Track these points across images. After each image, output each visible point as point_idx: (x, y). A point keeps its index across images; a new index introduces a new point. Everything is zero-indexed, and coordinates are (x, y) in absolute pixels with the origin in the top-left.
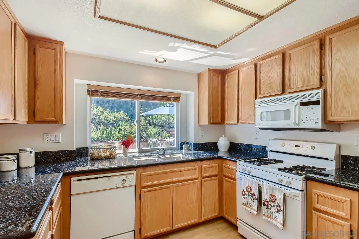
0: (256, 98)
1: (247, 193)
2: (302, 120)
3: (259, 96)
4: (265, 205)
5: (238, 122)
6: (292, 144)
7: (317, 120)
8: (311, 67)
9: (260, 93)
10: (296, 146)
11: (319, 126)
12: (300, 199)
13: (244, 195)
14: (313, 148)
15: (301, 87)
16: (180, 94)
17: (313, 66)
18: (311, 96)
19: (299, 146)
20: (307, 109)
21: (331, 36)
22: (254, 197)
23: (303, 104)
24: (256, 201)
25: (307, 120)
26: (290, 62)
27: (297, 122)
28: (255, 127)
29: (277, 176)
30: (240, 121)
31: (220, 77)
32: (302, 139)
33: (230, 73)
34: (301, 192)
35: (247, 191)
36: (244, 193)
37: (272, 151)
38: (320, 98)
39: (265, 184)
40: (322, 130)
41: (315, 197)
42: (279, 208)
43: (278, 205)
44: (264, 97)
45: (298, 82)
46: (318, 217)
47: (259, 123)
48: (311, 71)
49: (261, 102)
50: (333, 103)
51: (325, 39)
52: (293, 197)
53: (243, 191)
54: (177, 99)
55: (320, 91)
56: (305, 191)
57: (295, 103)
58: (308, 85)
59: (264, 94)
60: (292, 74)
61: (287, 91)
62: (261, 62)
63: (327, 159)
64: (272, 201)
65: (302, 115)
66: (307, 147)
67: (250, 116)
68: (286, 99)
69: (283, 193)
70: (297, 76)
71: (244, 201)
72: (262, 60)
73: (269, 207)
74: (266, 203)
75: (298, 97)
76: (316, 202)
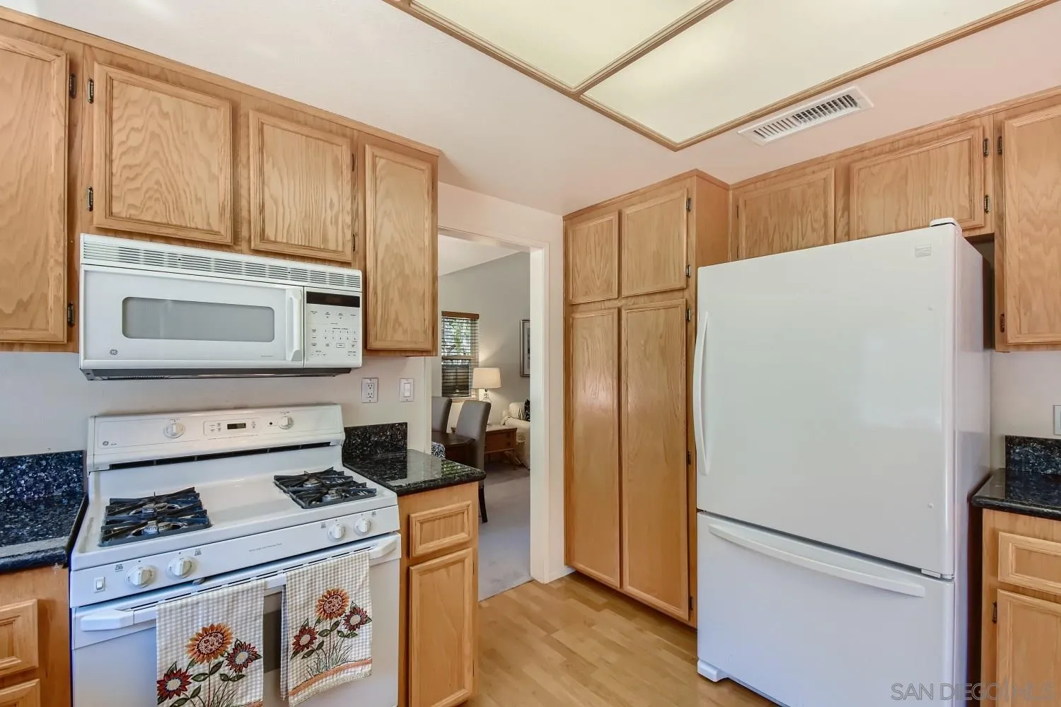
1: (196, 670)
2: (314, 345)
6: (216, 423)
7: (353, 346)
8: (329, 201)
10: (231, 427)
11: (358, 362)
15: (301, 245)
17: (335, 201)
18: (336, 279)
19: (244, 426)
20: (328, 314)
22: (243, 657)
23: (313, 298)
25: (328, 345)
26: (261, 150)
28: (84, 363)
29: (323, 527)
35: (199, 656)
36: (173, 685)
38: (359, 291)
39: (305, 569)
41: (416, 531)
42: (354, 619)
43: (355, 611)
44: (131, 234)
45: (292, 227)
46: (423, 573)
48: (329, 211)
49: (127, 255)
50: (379, 308)
55: (352, 271)
57: (294, 290)
58: (322, 247)
59: (134, 220)
60: (271, 196)
64: (331, 615)
65: (314, 331)
66: (271, 424)
69: (368, 564)
70: (286, 204)
73: (317, 641)
74: (306, 640)
75: (299, 275)
76: (418, 541)
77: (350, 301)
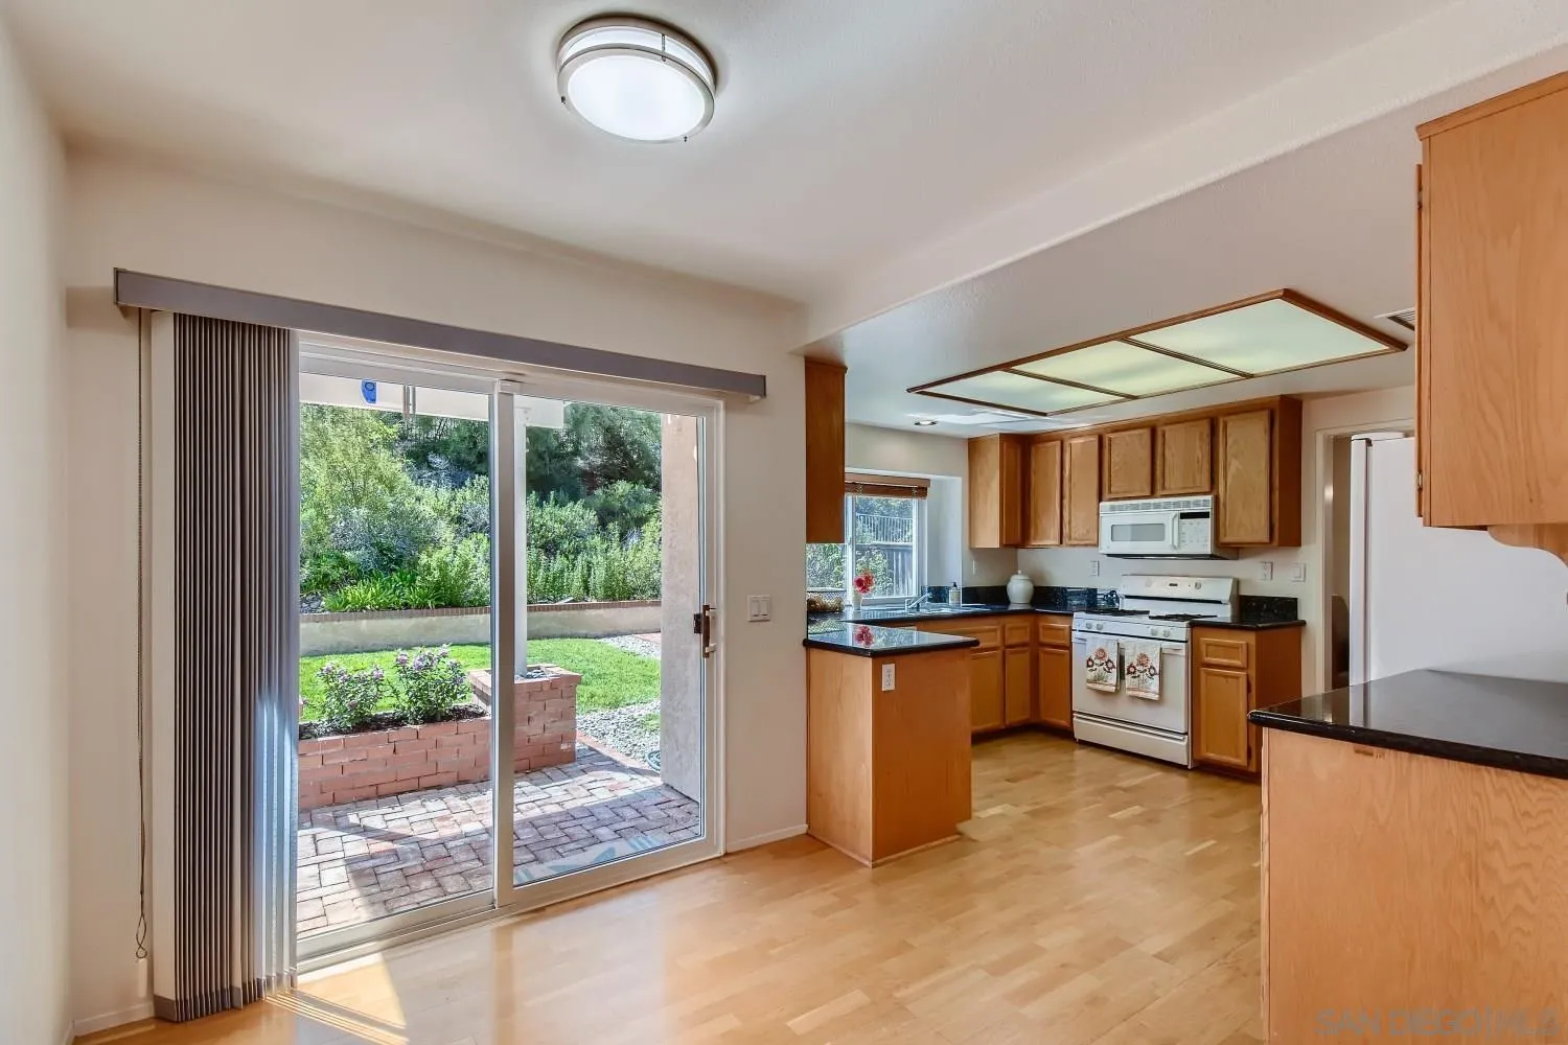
0: (1100, 500)
1: (1097, 661)
2: (1184, 541)
3: (1106, 495)
4: (1129, 673)
5: (1061, 543)
7: (1206, 541)
9: (1110, 492)
10: (1171, 585)
11: (1208, 550)
12: (1183, 653)
13: (1092, 666)
14: (1198, 586)
15: (1183, 488)
16: (929, 480)
18: (1197, 503)
19: (1176, 585)
20: (1192, 524)
21: (1226, 418)
22: (1110, 665)
23: (1184, 516)
24: (1114, 671)
25: (1191, 541)
27: (1176, 544)
28: (1101, 552)
30: (1065, 540)
31: (1019, 452)
32: (1180, 573)
33: (1040, 445)
34: (1184, 644)
35: (1097, 657)
36: (1090, 663)
37: (1127, 597)
38: (1209, 509)
39: (1129, 642)
40: (1212, 557)
41: (1203, 648)
42: (1152, 671)
43: (1152, 667)
44: (1117, 499)
45: (1178, 479)
46: (1208, 674)
47: (1107, 545)
49: (1113, 508)
50: (1227, 517)
51: (1217, 420)
52: (1172, 652)
53: (1090, 660)
54: (921, 491)
55: (1209, 497)
56: (1189, 643)
57: (1174, 513)
58: (1191, 487)
59: (1117, 493)
60: (1168, 466)
61: (1159, 492)
62: (1112, 436)
63: (1219, 602)
64: (1142, 665)
65: (1184, 534)
66: (1189, 586)
67: (1088, 531)
68: (1157, 506)
69: (1158, 651)
71: (1091, 675)
72: (1112, 432)
73: (1137, 673)
74: (1132, 670)
75: (1176, 504)
76: (1204, 654)
77: (1205, 515)
